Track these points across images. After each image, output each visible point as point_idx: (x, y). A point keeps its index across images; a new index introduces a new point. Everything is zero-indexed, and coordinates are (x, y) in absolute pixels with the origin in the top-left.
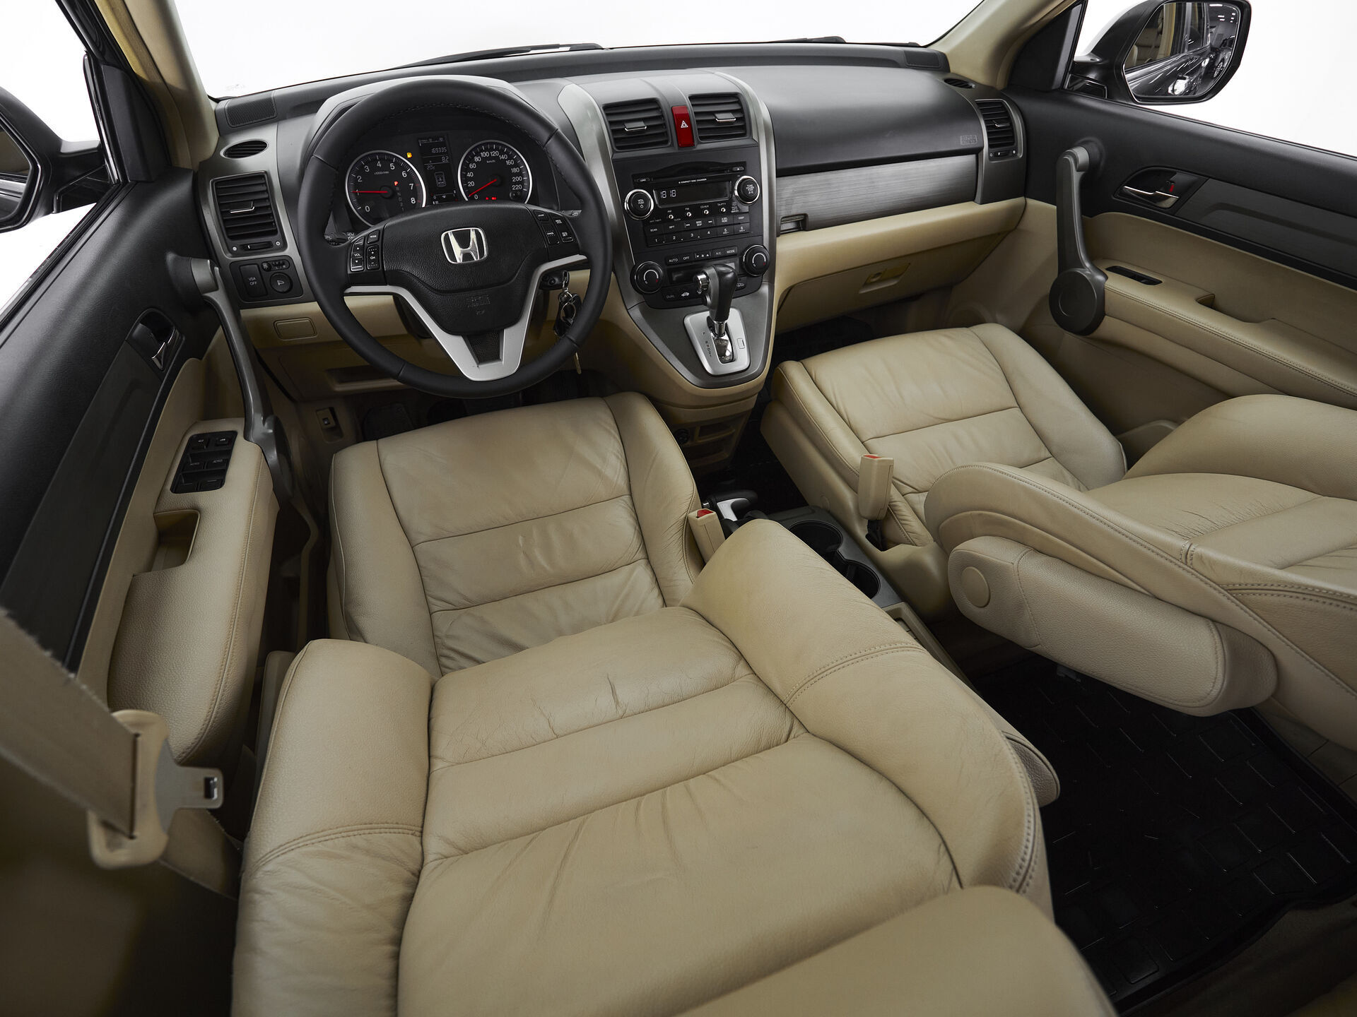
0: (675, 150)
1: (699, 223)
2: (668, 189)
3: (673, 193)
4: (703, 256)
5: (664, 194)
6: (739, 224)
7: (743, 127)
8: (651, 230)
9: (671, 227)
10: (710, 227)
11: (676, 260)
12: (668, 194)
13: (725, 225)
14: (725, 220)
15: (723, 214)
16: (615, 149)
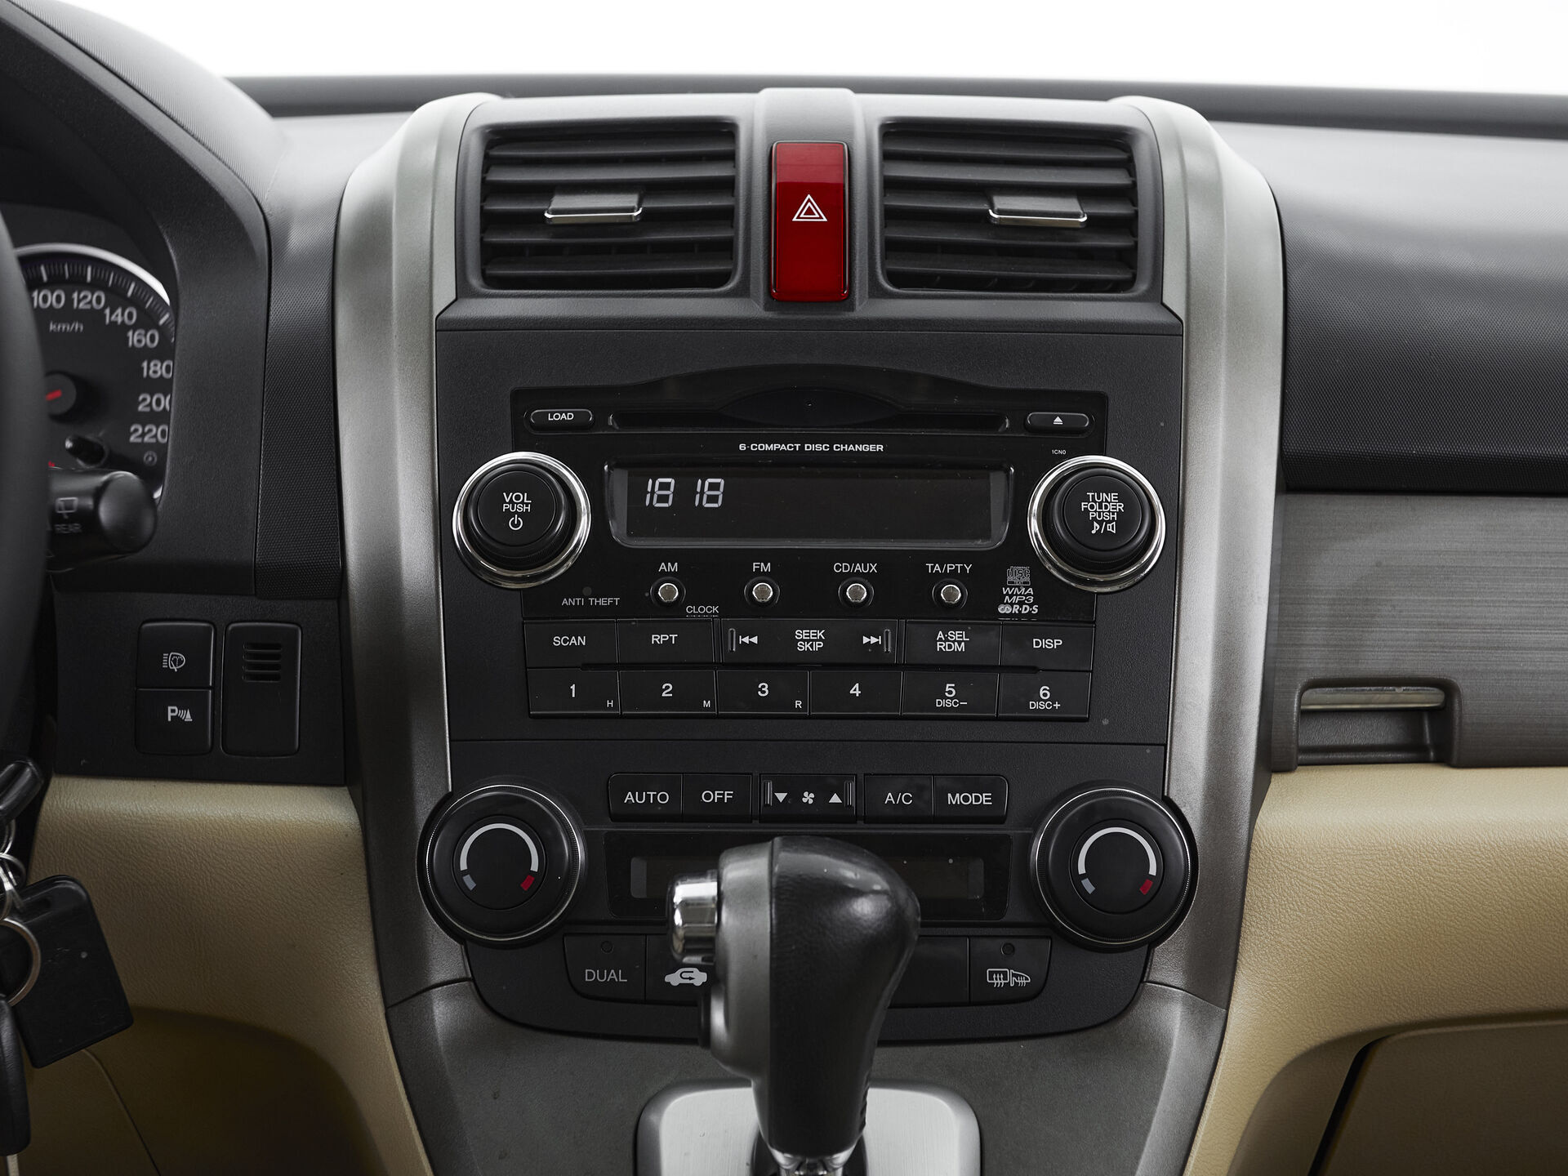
0: (752, 308)
1: (809, 639)
2: (689, 470)
3: (711, 491)
4: (808, 798)
5: (661, 490)
6: (1034, 669)
7: (1127, 258)
8: (558, 641)
9: (657, 639)
10: (871, 664)
11: (663, 798)
12: (685, 493)
13: (952, 666)
14: (953, 642)
15: (950, 616)
16: (475, 282)
